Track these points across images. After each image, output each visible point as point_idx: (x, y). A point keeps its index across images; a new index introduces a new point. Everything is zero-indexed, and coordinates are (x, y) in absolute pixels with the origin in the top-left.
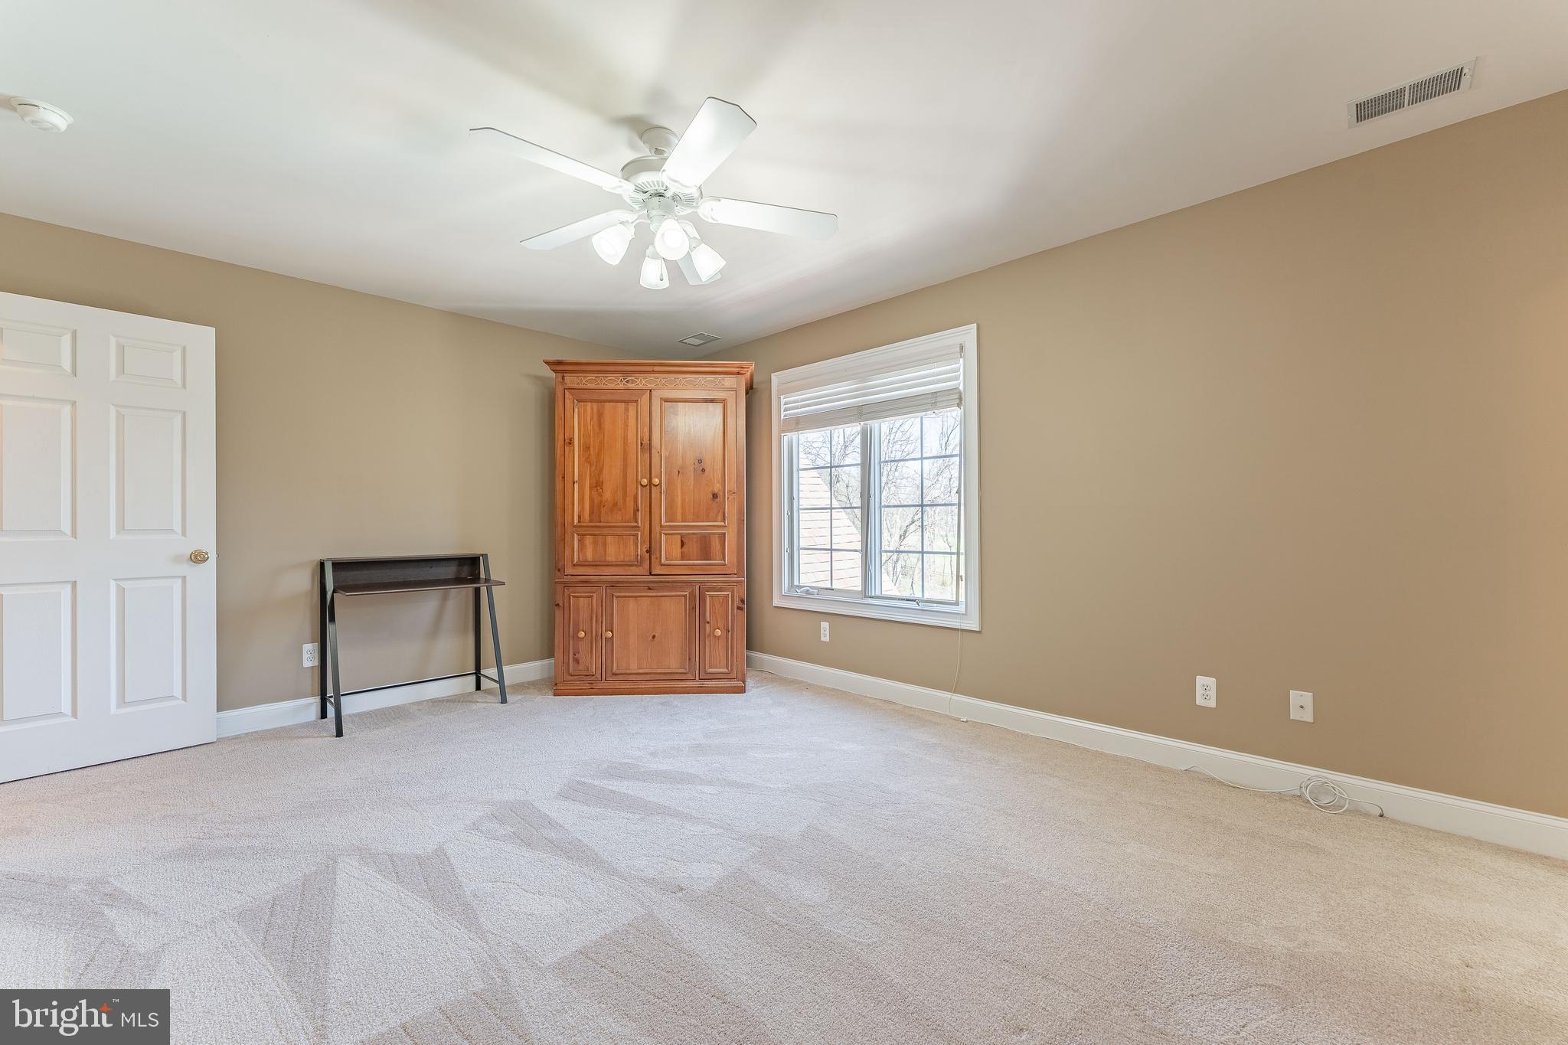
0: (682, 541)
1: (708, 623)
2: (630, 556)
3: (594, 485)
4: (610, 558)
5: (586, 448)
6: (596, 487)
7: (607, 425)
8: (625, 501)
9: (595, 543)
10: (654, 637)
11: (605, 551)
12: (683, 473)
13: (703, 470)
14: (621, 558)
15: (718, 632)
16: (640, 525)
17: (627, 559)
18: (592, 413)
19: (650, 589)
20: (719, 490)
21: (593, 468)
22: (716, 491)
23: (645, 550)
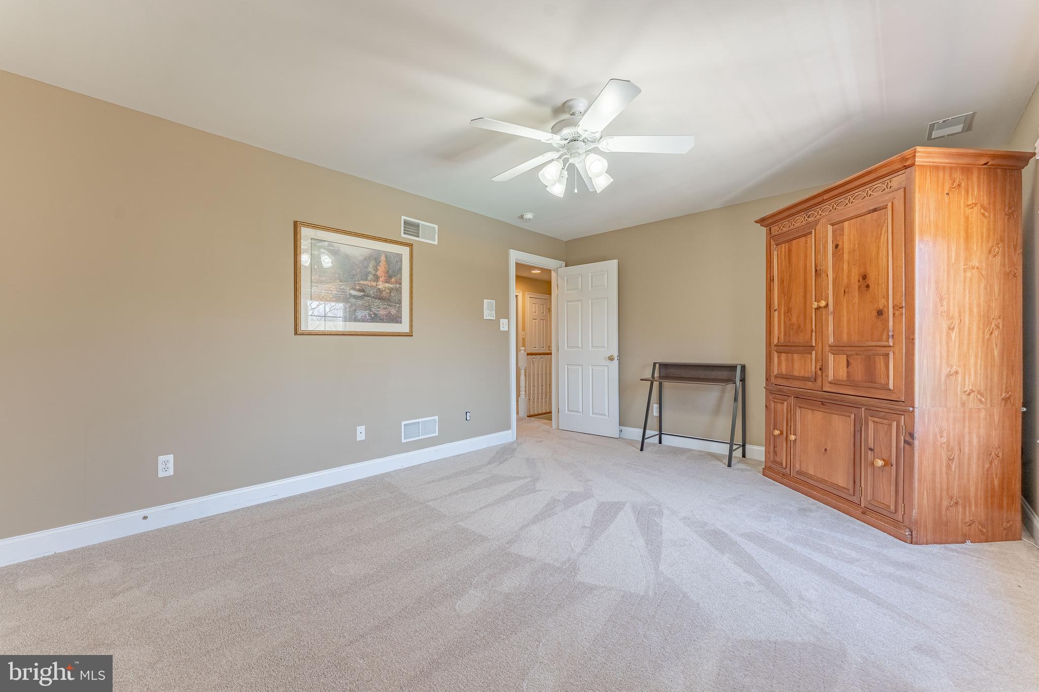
0: (848, 361)
1: (871, 449)
2: (808, 372)
3: (787, 311)
4: (796, 373)
5: (782, 282)
6: (788, 313)
7: (794, 260)
8: (805, 323)
9: (787, 359)
10: (826, 450)
11: (793, 366)
12: (848, 292)
13: (868, 286)
14: (802, 375)
15: (880, 463)
16: (814, 345)
17: (806, 375)
18: (785, 252)
19: (823, 404)
20: (884, 306)
21: (786, 297)
22: (881, 307)
23: (818, 368)
